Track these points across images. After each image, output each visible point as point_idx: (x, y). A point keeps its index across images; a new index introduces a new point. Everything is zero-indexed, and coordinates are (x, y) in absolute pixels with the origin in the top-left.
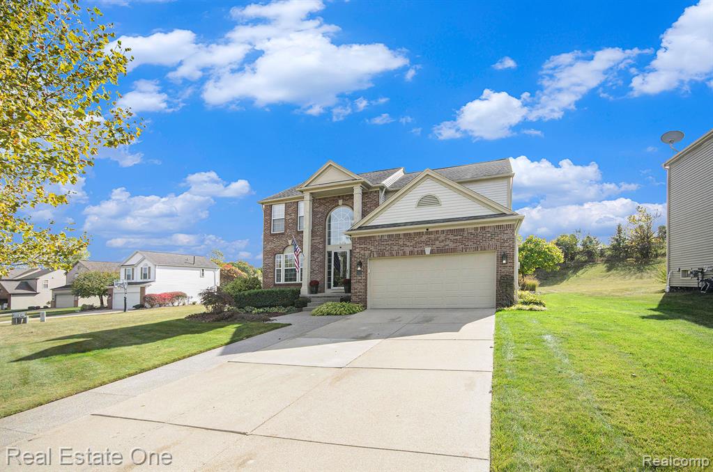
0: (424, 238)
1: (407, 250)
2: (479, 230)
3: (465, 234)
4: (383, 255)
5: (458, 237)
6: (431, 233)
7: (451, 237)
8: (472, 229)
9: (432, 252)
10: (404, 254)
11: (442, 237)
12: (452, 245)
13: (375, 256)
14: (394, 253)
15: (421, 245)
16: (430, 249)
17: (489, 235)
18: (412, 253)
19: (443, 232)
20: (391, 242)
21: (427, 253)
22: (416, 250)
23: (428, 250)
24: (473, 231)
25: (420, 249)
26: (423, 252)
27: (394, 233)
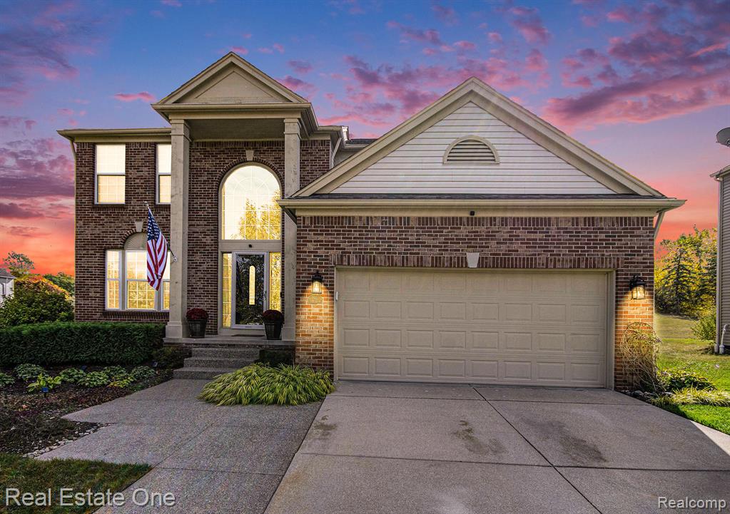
0: (464, 231)
1: (428, 255)
2: (581, 225)
3: (553, 231)
4: (372, 263)
5: (539, 236)
6: (480, 221)
7: (523, 234)
8: (567, 219)
9: (482, 263)
10: (420, 263)
11: (504, 233)
12: (523, 251)
13: (354, 261)
14: (397, 258)
15: (455, 246)
16: (477, 255)
17: (603, 236)
18: (437, 264)
19: (504, 221)
20: (387, 235)
21: (470, 266)
22: (446, 255)
23: (473, 259)
24: (569, 225)
25: (454, 254)
26: (461, 264)
27: (397, 214)
